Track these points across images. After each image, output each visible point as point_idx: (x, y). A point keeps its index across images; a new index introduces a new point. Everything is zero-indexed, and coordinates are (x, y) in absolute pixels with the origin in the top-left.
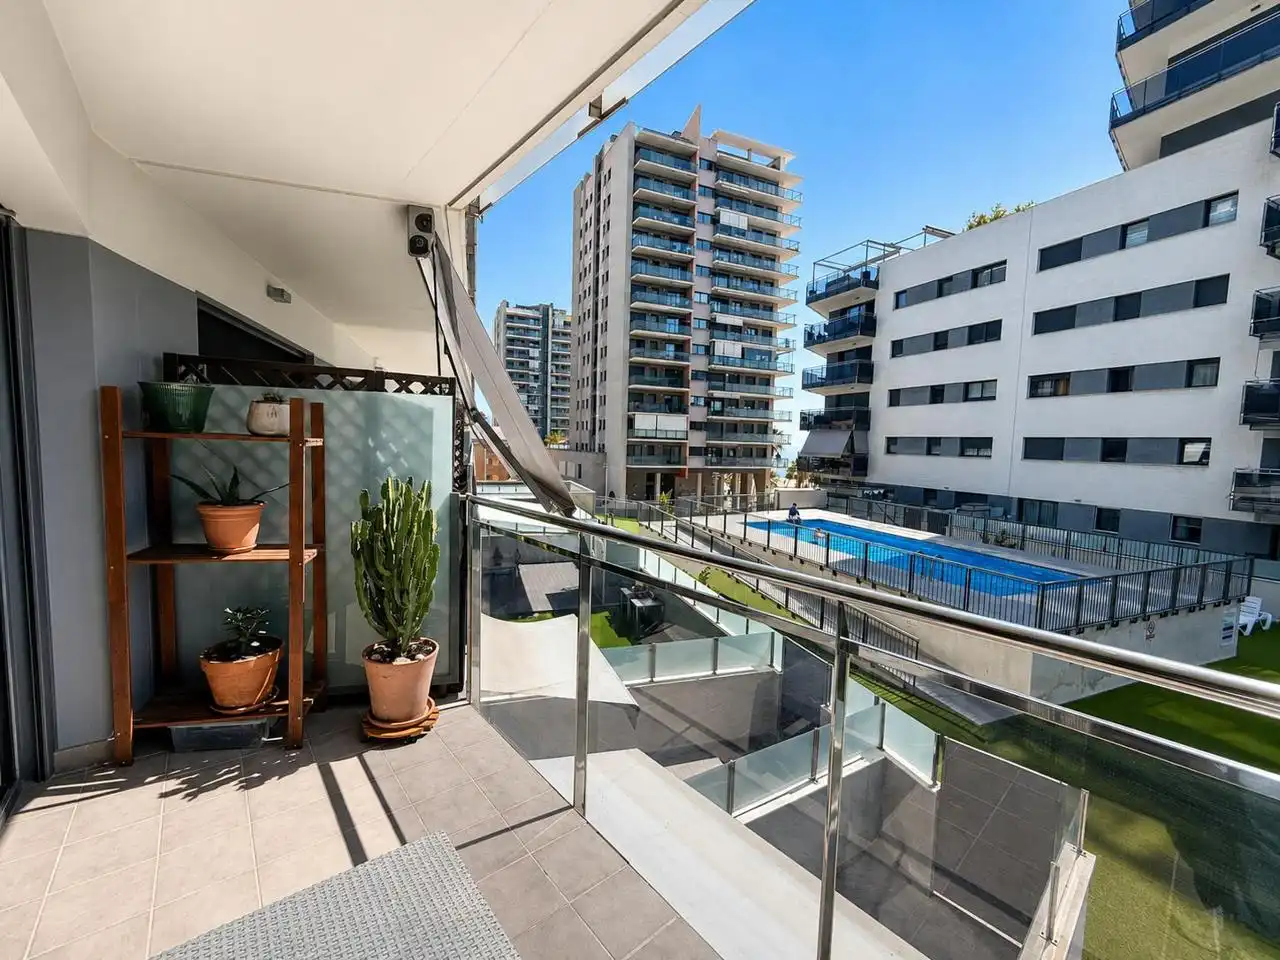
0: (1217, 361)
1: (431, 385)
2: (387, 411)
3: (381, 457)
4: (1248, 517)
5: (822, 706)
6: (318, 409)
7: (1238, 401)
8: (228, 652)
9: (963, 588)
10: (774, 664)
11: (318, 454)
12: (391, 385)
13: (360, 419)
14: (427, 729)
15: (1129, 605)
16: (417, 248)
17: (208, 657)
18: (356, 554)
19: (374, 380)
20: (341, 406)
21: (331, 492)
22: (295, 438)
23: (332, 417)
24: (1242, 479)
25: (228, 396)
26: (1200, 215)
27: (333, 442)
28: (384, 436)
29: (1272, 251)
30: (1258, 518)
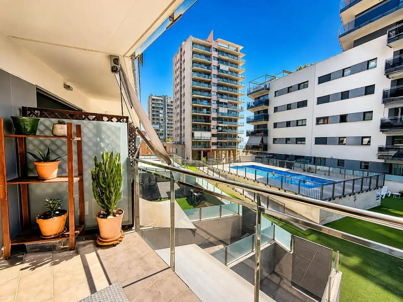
0: (372, 112)
1: (119, 119)
2: (104, 128)
3: (102, 145)
4: (383, 161)
6: (79, 127)
7: (379, 124)
8: (47, 216)
9: (298, 186)
10: (240, 213)
11: (79, 143)
12: (105, 119)
13: (94, 131)
14: (121, 241)
15: (348, 190)
16: (114, 70)
17: (39, 218)
18: (93, 179)
19: (99, 117)
20: (88, 126)
21: (85, 157)
22: (69, 137)
23: (84, 130)
24: (380, 149)
25: (45, 122)
26: (366, 65)
27: (85, 139)
28: (103, 137)
29: (388, 77)
30: (385, 161)
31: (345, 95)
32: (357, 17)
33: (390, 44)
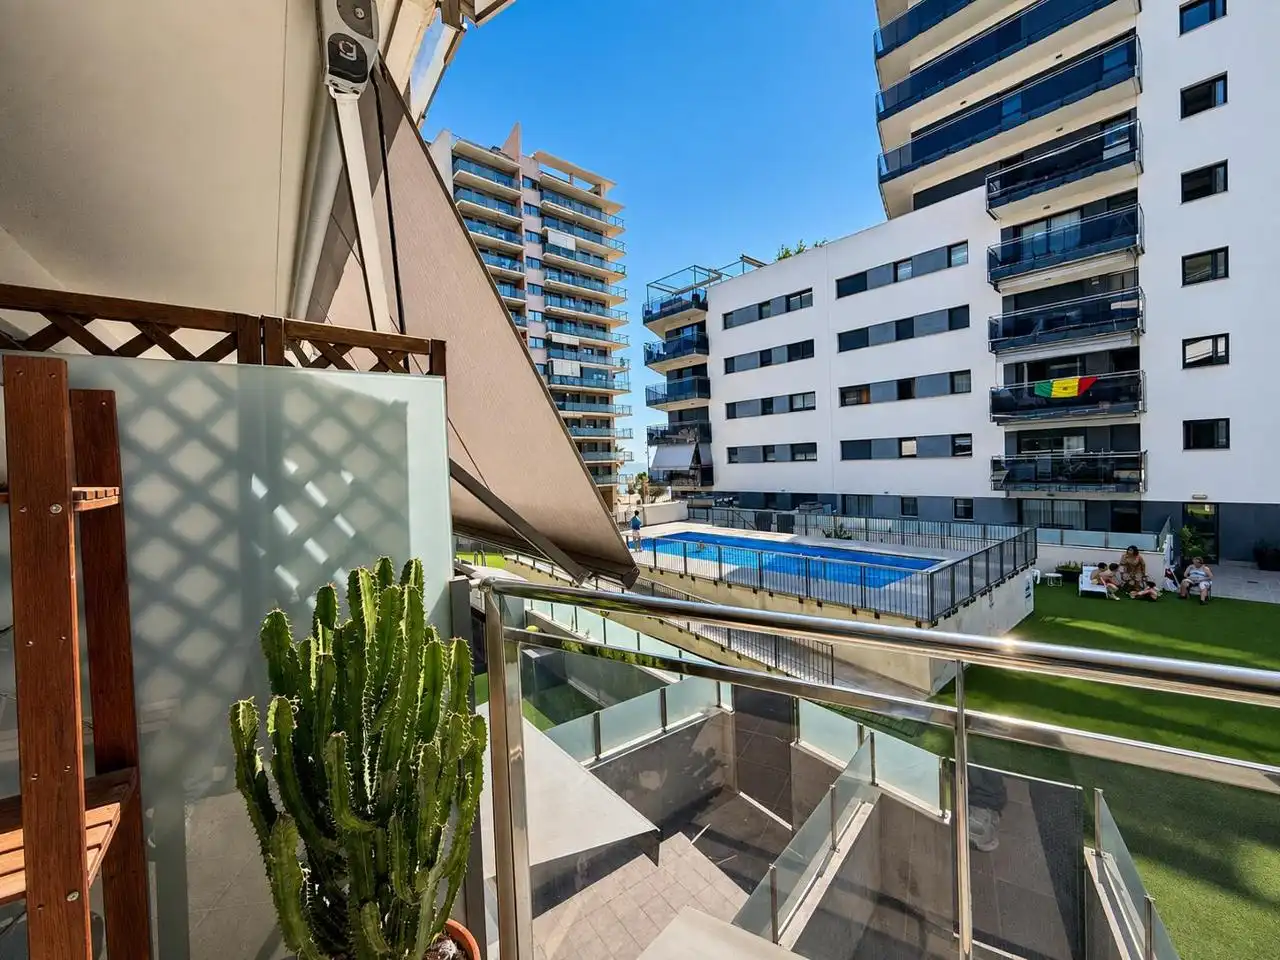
0: (968, 372)
3: (287, 521)
4: (1002, 494)
5: (792, 744)
6: (97, 409)
7: (987, 403)
10: (722, 704)
11: (106, 529)
15: (979, 582)
24: (996, 465)
26: (946, 257)
28: (291, 467)
29: (996, 289)
30: (1008, 495)
31: (904, 329)
32: (917, 138)
33: (996, 210)
